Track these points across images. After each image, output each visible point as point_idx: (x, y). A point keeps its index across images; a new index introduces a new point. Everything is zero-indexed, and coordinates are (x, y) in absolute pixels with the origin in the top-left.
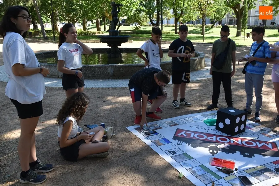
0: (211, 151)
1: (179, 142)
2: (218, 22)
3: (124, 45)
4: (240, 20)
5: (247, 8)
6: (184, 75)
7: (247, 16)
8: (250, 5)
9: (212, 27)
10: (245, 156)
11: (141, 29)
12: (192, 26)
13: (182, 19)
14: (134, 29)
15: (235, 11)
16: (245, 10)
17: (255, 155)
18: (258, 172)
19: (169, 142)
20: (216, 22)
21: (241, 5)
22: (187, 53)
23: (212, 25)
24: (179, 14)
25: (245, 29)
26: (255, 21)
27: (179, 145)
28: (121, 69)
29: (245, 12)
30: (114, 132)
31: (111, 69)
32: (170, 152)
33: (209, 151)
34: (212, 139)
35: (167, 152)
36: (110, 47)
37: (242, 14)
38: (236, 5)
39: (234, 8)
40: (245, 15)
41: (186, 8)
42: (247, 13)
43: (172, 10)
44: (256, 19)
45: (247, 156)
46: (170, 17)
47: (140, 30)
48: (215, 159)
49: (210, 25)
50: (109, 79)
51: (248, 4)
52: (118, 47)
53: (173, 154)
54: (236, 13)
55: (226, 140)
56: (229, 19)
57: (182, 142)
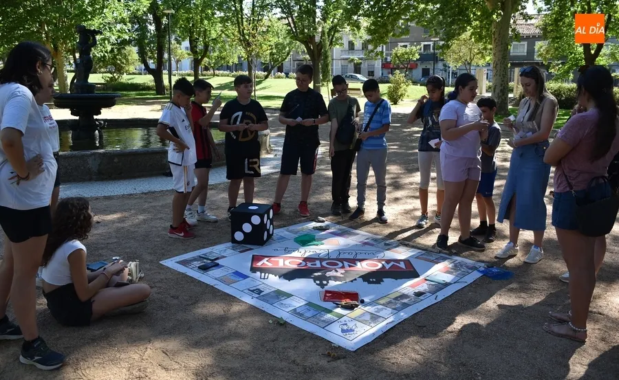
0: (318, 282)
1: (263, 274)
2: (276, 68)
3: (107, 114)
4: (318, 66)
5: (329, 43)
6: (246, 162)
7: (330, 59)
8: (332, 38)
9: (266, 77)
10: (370, 283)
11: (122, 81)
12: (228, 76)
13: (207, 60)
14: (107, 81)
15: (308, 48)
16: (325, 47)
17: (384, 279)
18: (393, 301)
19: (245, 277)
20: (273, 67)
21: (317, 39)
22: (247, 124)
23: (266, 73)
24: (201, 50)
25: (328, 81)
26: (342, 69)
27: (264, 279)
28: (116, 160)
29: (326, 52)
30: (140, 271)
31: (95, 160)
32: (253, 291)
33: (315, 282)
34: (315, 265)
35: (247, 291)
36: (77, 118)
37: (320, 54)
38: (308, 37)
39: (306, 43)
40: (326, 57)
41: (215, 39)
42: (329, 53)
43: (186, 43)
44: (343, 64)
45: (373, 282)
46: (182, 55)
47: (122, 83)
48: (327, 292)
49: (263, 74)
50: (90, 180)
51: (329, 37)
52: (95, 117)
53: (259, 294)
54: (310, 52)
55: (337, 264)
56: (296, 62)
57: (267, 274)
